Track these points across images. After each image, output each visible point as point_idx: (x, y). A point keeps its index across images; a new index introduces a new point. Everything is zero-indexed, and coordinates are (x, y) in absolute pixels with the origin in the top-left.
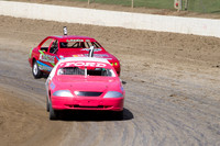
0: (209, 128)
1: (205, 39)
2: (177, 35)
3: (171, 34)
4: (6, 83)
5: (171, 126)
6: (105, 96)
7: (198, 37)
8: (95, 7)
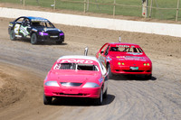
0: (165, 97)
1: (163, 37)
2: (144, 34)
3: (140, 33)
4: (28, 66)
5: (140, 96)
6: (84, 86)
7: (158, 36)
8: (89, 15)
